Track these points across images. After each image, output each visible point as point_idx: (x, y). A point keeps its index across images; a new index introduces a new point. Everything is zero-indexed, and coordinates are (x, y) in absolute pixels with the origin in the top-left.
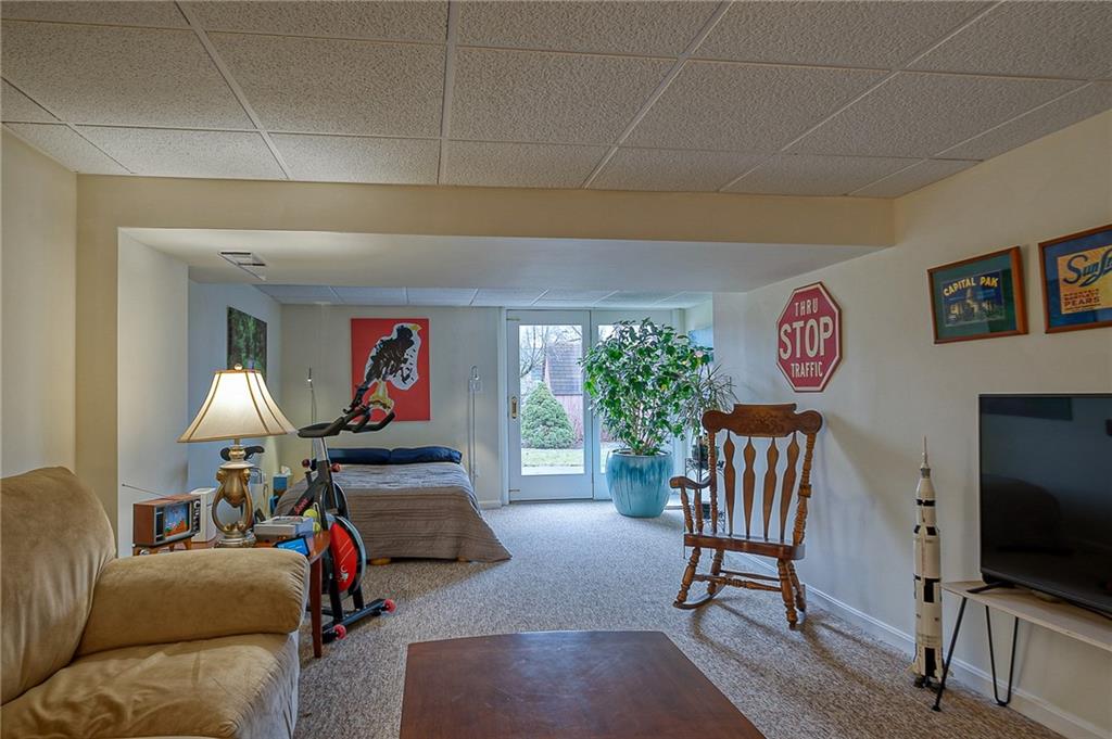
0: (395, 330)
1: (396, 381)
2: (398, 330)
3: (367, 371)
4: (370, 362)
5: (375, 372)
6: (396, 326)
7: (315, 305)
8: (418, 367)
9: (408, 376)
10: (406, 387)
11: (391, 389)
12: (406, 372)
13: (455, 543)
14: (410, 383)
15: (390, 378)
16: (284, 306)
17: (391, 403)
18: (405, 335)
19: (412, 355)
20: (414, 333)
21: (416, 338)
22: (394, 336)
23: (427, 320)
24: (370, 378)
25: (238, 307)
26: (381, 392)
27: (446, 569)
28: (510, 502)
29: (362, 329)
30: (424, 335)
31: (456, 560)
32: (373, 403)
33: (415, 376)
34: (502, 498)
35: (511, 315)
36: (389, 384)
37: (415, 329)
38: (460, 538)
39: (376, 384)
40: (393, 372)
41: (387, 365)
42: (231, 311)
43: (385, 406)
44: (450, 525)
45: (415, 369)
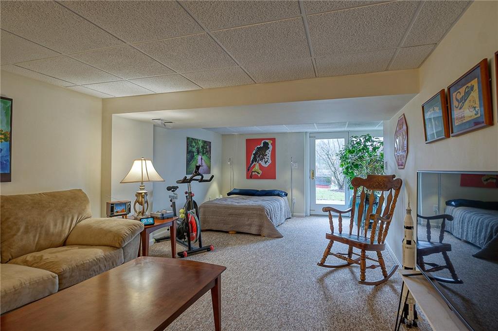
0: (262, 143)
1: (262, 163)
2: (263, 143)
3: (251, 160)
4: (253, 156)
5: (255, 160)
6: (263, 142)
7: (233, 135)
8: (271, 157)
9: (267, 161)
10: (266, 166)
11: (261, 167)
12: (266, 160)
13: (259, 228)
14: (268, 164)
15: (260, 162)
16: (223, 135)
17: (260, 172)
18: (266, 144)
19: (269, 152)
20: (270, 144)
21: (270, 146)
22: (262, 145)
23: (275, 139)
24: (252, 162)
25: (191, 136)
26: (257, 168)
27: (252, 238)
28: (310, 215)
29: (250, 143)
30: (274, 144)
31: (259, 235)
32: (254, 172)
33: (270, 161)
34: (306, 213)
35: (311, 135)
36: (260, 165)
37: (270, 142)
38: (261, 227)
39: (255, 164)
40: (261, 160)
41: (259, 157)
42: (188, 138)
43: (258, 173)
44: (256, 221)
45: (270, 159)
